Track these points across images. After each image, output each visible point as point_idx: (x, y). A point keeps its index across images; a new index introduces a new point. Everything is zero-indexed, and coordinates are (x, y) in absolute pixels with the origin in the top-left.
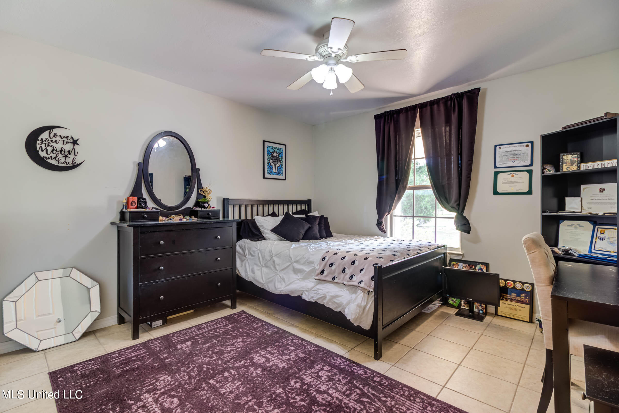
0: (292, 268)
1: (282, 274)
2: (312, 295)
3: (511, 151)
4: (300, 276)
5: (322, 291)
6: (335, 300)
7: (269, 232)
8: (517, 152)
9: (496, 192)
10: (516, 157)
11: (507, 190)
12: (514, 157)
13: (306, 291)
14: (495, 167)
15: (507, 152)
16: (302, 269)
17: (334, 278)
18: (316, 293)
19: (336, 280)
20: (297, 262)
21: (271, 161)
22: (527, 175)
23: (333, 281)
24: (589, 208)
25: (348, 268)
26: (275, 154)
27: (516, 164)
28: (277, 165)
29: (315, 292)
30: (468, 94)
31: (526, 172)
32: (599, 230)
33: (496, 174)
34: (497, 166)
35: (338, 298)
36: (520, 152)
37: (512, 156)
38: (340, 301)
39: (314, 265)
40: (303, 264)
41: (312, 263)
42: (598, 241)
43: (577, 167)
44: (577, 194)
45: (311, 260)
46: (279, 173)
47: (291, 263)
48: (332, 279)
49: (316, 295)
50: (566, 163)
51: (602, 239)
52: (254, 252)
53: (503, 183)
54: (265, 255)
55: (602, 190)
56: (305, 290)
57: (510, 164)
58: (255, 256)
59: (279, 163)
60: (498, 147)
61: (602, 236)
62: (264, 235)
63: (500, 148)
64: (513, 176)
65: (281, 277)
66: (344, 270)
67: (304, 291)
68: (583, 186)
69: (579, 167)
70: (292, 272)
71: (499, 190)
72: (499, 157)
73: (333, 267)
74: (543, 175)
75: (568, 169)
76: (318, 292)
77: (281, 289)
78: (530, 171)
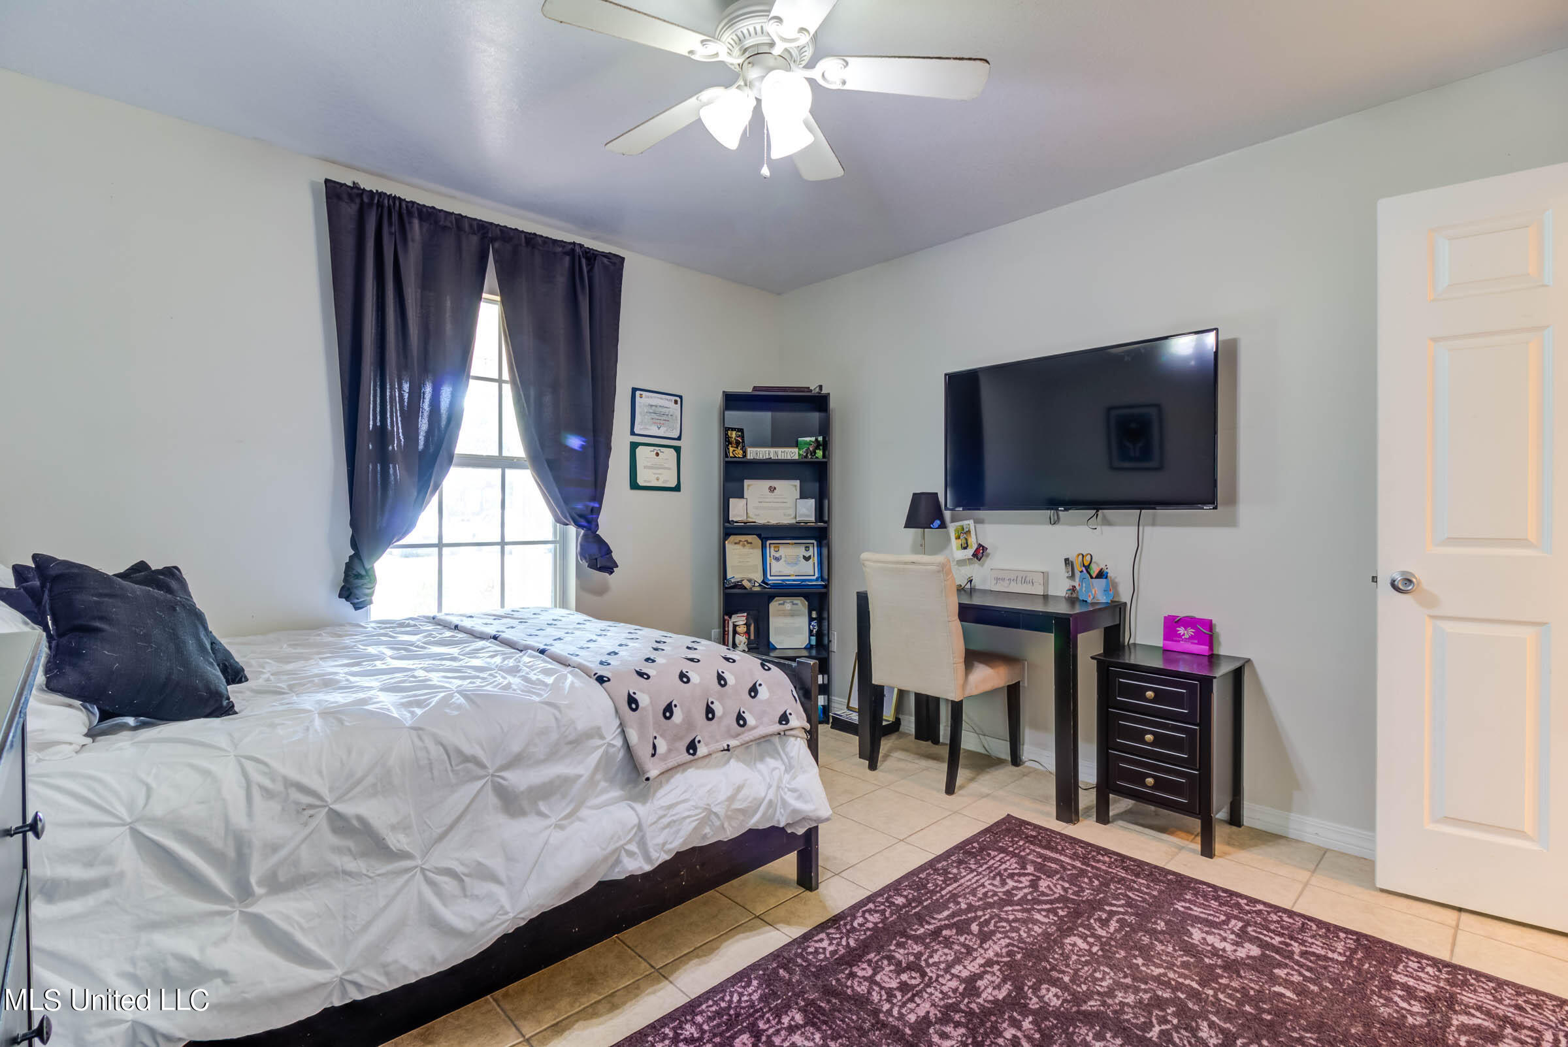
0: (492, 799)
1: (449, 856)
2: (660, 840)
3: (656, 406)
4: (556, 810)
5: (692, 803)
6: (737, 805)
8: (664, 410)
9: (634, 485)
10: (662, 418)
11: (649, 482)
12: (660, 418)
13: (625, 844)
14: (633, 433)
15: (652, 406)
16: (559, 777)
17: (692, 747)
18: (669, 825)
19: (702, 750)
20: (516, 761)
22: (673, 454)
23: (696, 757)
24: (756, 515)
25: (717, 700)
27: (661, 433)
29: (666, 821)
30: (605, 260)
31: (672, 450)
32: (772, 546)
33: (634, 446)
34: (637, 431)
35: (740, 796)
36: (666, 411)
37: (659, 416)
38: (750, 799)
39: (600, 742)
40: (553, 755)
41: (597, 733)
42: (774, 562)
43: (741, 452)
44: (741, 495)
45: (581, 726)
47: (484, 781)
48: (688, 751)
49: (674, 829)
51: (777, 559)
52: (90, 855)
53: (645, 467)
55: (772, 489)
56: (622, 842)
57: (654, 431)
58: (122, 875)
60: (638, 393)
61: (777, 555)
63: (640, 396)
64: (657, 454)
65: (460, 869)
66: (710, 712)
67: (622, 846)
68: (747, 482)
70: (502, 819)
71: (641, 482)
72: (641, 413)
73: (678, 715)
74: (727, 459)
76: (674, 818)
78: (678, 450)
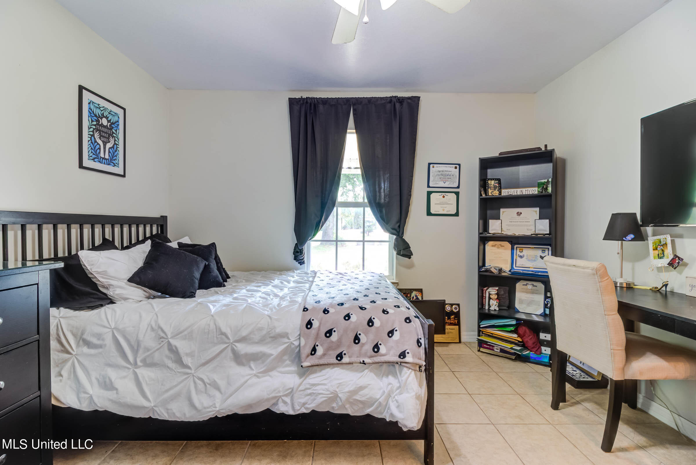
0: (230, 354)
1: (205, 374)
2: (303, 401)
3: (443, 171)
4: (256, 367)
5: (326, 387)
6: (357, 397)
7: (124, 284)
8: (447, 173)
9: (429, 213)
10: (446, 177)
11: (438, 211)
12: (445, 177)
13: (283, 396)
14: (428, 186)
15: (440, 171)
16: (261, 352)
17: (340, 356)
18: (310, 394)
19: (345, 360)
20: (243, 340)
21: (97, 135)
22: (454, 196)
23: (340, 362)
24: (507, 230)
25: (363, 333)
26: (104, 122)
27: (446, 185)
28: (109, 145)
29: (309, 391)
30: (409, 101)
31: (454, 194)
32: (518, 249)
33: (429, 194)
34: (431, 185)
35: (361, 393)
36: (450, 173)
37: (444, 176)
38: (368, 397)
39: (287, 340)
40: (262, 341)
41: (285, 335)
42: (518, 259)
43: (498, 192)
44: (498, 218)
45: (278, 330)
46: (111, 161)
47: (227, 345)
48: (337, 358)
49: (312, 398)
50: (491, 188)
51: (521, 257)
52: (99, 336)
53: (436, 204)
54: (141, 337)
55: (519, 214)
56: (281, 394)
57: (442, 184)
58: (105, 345)
59: (112, 141)
60: (431, 166)
61: (521, 254)
62: (110, 293)
63: (433, 167)
64: (444, 197)
65: (206, 380)
66: (357, 339)
67: (280, 397)
68: (502, 210)
69: (500, 193)
70: (233, 364)
71: (433, 211)
72: (433, 176)
73: (334, 337)
74: (481, 197)
75: (492, 193)
76: (314, 392)
77: (216, 407)
78: (457, 194)
